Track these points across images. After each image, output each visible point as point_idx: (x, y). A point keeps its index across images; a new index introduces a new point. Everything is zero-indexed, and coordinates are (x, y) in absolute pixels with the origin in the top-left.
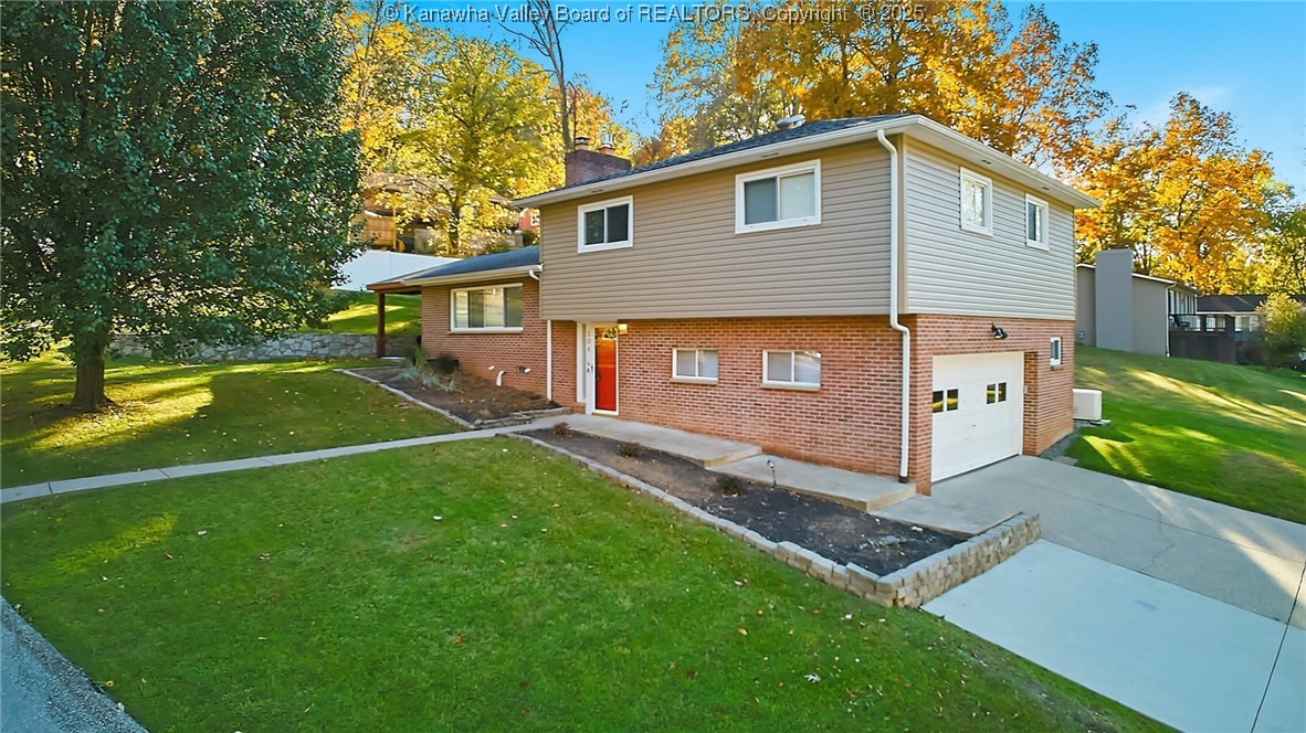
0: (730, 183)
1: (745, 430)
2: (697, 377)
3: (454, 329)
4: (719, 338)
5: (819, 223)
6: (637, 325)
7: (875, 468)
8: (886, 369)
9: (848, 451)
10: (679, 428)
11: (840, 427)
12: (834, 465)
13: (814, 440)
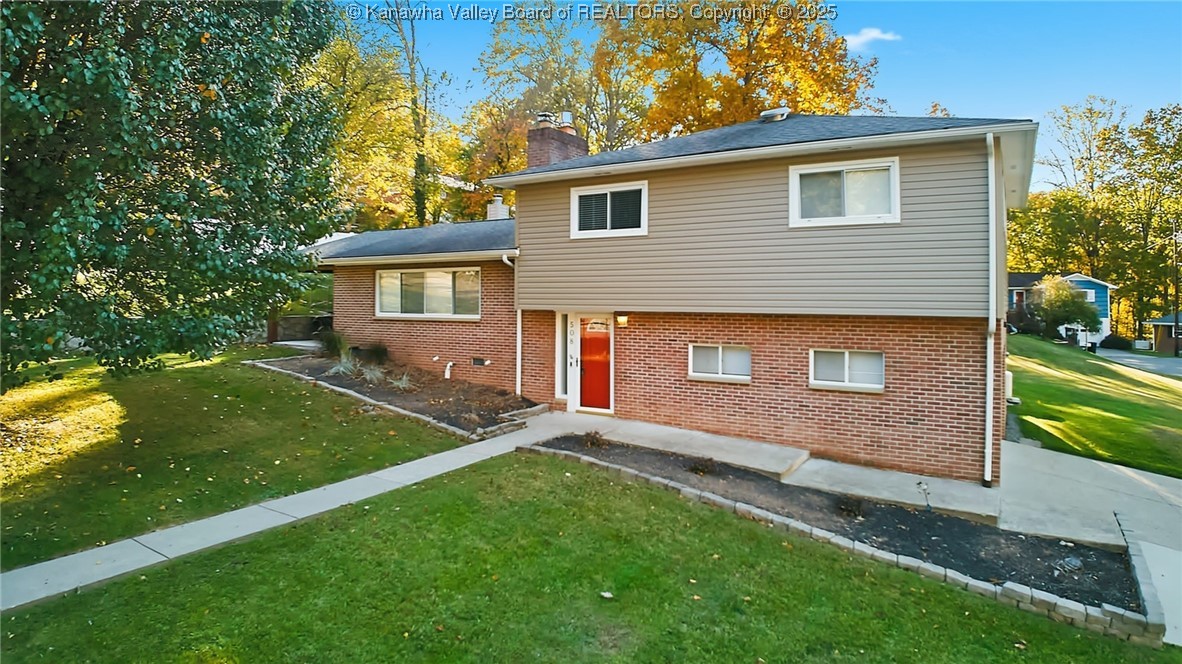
0: (783, 174)
1: (788, 432)
2: (720, 375)
3: (379, 314)
4: (752, 334)
5: (899, 221)
6: (641, 318)
7: (952, 472)
8: (968, 372)
9: (919, 455)
10: (698, 429)
11: (909, 431)
12: (900, 469)
13: (877, 443)
